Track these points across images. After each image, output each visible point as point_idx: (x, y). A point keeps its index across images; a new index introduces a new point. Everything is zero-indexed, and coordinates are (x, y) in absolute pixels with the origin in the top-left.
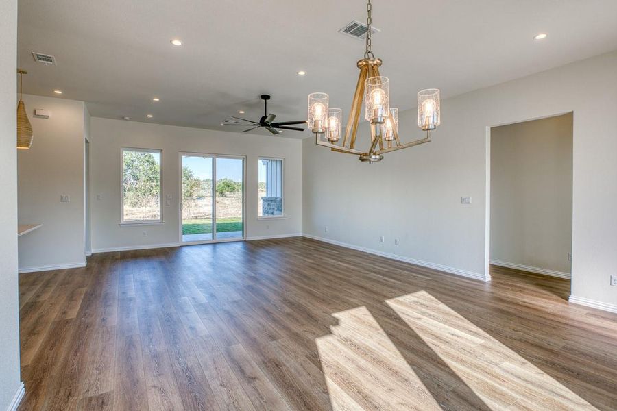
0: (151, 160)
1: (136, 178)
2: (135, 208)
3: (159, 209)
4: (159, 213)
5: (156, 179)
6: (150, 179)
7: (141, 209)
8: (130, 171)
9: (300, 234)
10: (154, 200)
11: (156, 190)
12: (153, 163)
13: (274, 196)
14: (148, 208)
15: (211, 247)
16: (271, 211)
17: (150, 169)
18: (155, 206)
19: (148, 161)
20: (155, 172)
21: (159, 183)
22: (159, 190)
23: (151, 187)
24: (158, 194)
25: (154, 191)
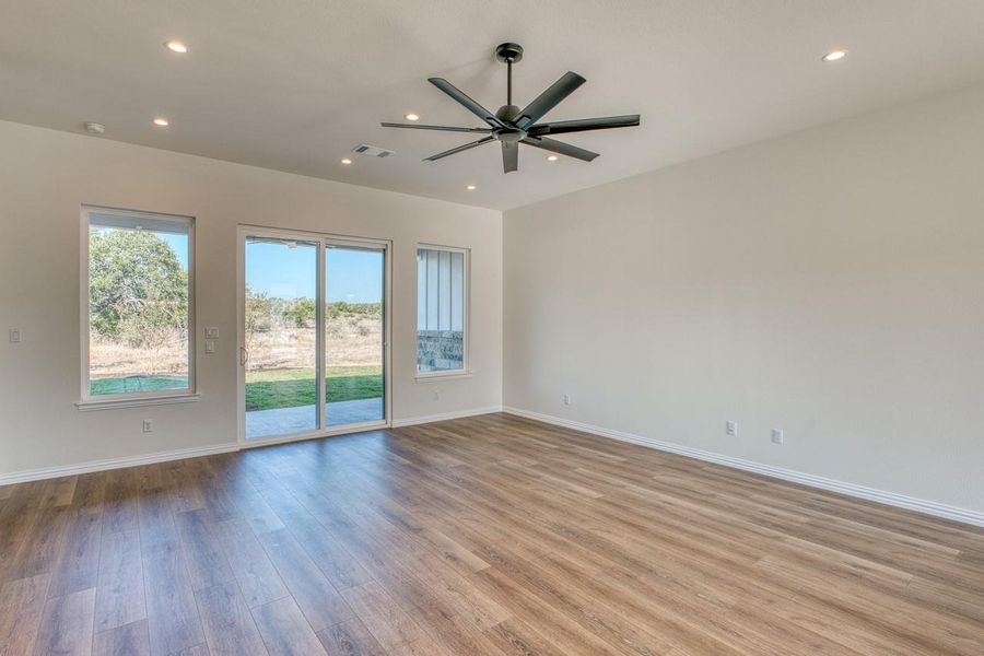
0: (171, 261)
1: (141, 294)
2: (137, 350)
3: (186, 352)
4: (186, 360)
5: (180, 295)
6: (170, 296)
7: (148, 353)
8: (128, 281)
9: (499, 408)
10: (176, 334)
11: (181, 317)
12: (175, 267)
13: (433, 327)
14: (163, 350)
15: (312, 447)
16: (429, 357)
17: (170, 278)
18: (177, 347)
19: (166, 263)
20: (179, 283)
21: (186, 304)
22: (185, 316)
23: (171, 310)
24: (186, 323)
25: (176, 317)
